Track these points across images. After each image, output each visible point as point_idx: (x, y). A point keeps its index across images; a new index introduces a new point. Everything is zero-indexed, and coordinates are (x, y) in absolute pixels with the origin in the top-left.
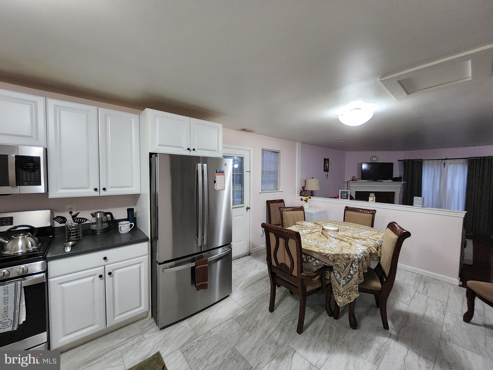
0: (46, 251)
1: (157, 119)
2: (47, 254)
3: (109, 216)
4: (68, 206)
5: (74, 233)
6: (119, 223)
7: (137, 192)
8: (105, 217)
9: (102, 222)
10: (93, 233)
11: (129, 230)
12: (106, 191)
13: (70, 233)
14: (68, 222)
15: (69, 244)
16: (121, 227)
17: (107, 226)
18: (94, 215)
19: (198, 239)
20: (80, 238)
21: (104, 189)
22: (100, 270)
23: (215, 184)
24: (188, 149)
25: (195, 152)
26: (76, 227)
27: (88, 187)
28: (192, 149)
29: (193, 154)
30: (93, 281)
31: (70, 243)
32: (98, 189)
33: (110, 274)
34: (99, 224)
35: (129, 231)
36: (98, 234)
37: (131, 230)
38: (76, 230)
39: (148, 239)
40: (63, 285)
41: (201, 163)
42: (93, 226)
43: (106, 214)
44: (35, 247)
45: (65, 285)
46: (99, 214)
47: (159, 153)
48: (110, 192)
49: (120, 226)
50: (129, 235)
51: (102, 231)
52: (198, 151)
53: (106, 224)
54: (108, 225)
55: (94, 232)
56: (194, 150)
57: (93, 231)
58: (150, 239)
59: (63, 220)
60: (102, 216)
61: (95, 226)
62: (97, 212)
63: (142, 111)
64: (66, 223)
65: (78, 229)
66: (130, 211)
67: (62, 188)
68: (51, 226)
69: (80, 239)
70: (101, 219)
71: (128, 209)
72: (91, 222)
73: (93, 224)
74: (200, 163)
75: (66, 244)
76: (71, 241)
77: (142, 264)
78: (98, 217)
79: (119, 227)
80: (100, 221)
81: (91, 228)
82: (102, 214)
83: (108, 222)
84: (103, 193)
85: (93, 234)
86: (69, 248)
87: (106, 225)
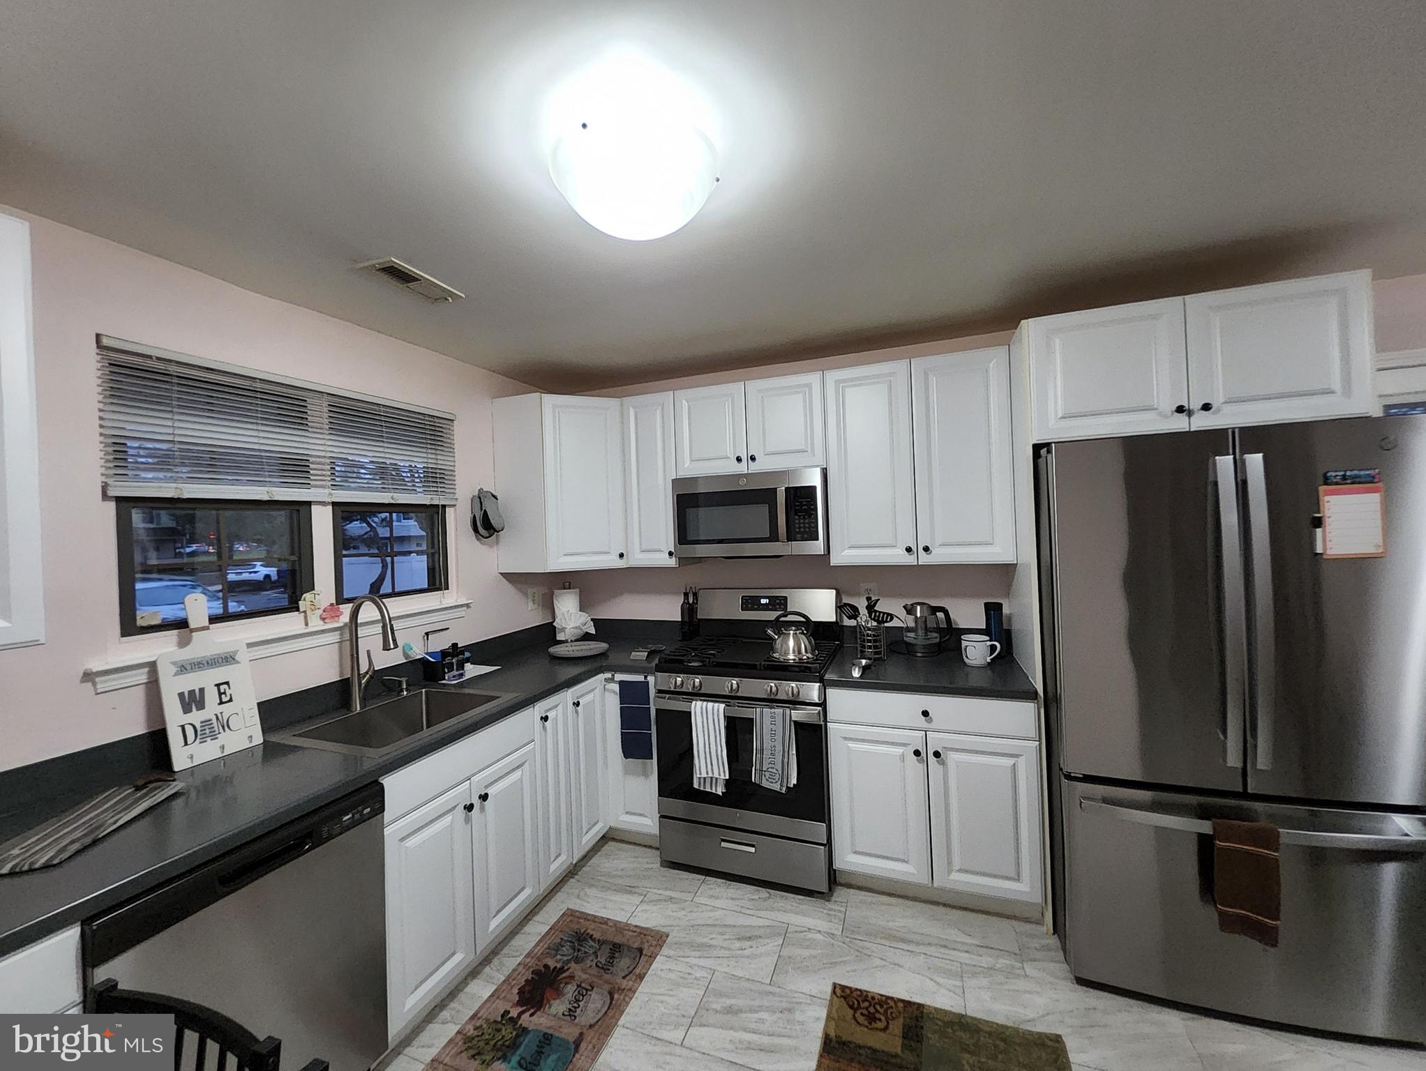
0: (825, 667)
1: (1057, 341)
2: (826, 672)
3: (940, 615)
4: (864, 586)
5: (869, 641)
6: (962, 637)
7: (1008, 558)
8: (933, 616)
9: (927, 629)
10: (908, 651)
11: (989, 660)
12: (931, 552)
13: (864, 641)
14: (861, 618)
15: (861, 662)
16: (967, 646)
17: (938, 640)
18: (910, 610)
19: (1226, 737)
20: (880, 656)
21: (926, 549)
22: (916, 739)
23: (1319, 531)
24: (1180, 409)
25: (1214, 413)
26: (874, 630)
27: (895, 545)
28: (1196, 404)
29: (1201, 422)
30: (903, 757)
31: (864, 662)
32: (914, 549)
33: (937, 754)
34: (921, 632)
35: (989, 663)
36: (919, 655)
37: (991, 659)
38: (874, 636)
39: (1036, 693)
40: (851, 745)
41: (1234, 453)
42: (909, 634)
43: (934, 610)
44: (810, 655)
45: (853, 745)
46: (919, 608)
47: (1055, 443)
48: (940, 556)
49: (964, 644)
50: (989, 672)
51: (927, 651)
52: (1227, 409)
53: (935, 635)
54: (940, 639)
55: (909, 649)
56: (1206, 407)
57: (908, 644)
58: (1042, 695)
59: (854, 612)
60: (926, 614)
61: (912, 635)
62: (914, 604)
63: (1013, 331)
64: (858, 619)
65: (878, 636)
66: (993, 610)
67: (850, 546)
68: (836, 623)
69: (881, 658)
70: (924, 620)
71: (986, 605)
72: (905, 626)
73: (909, 629)
74: (1228, 454)
75: (856, 661)
76: (865, 659)
77: (1021, 762)
78: (919, 615)
79: (963, 646)
80: (921, 624)
81: (905, 639)
82: (925, 607)
83: (938, 630)
84: (924, 559)
85: (909, 654)
86: (859, 671)
87: (935, 637)
